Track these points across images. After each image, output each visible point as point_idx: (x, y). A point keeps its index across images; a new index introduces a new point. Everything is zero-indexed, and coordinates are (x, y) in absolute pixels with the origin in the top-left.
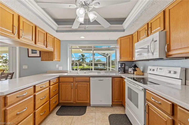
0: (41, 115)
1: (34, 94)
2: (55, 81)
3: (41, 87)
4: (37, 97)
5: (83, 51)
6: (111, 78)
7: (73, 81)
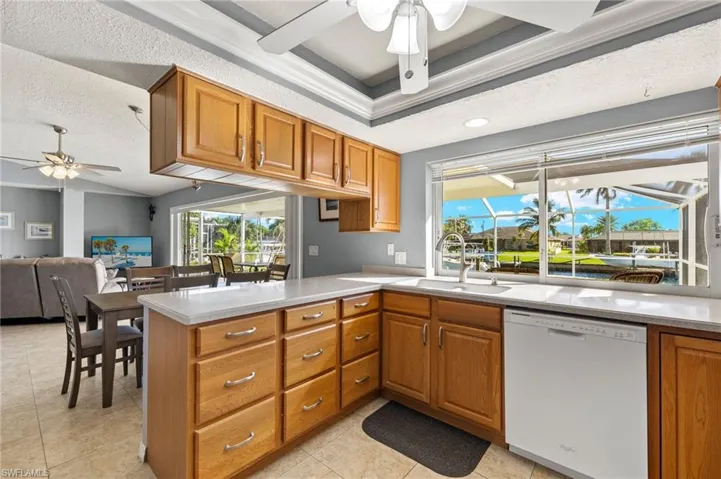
0: (304, 411)
1: (282, 337)
2: (364, 304)
3: (304, 319)
4: (289, 349)
5: (519, 185)
6: (645, 329)
7: (427, 313)
